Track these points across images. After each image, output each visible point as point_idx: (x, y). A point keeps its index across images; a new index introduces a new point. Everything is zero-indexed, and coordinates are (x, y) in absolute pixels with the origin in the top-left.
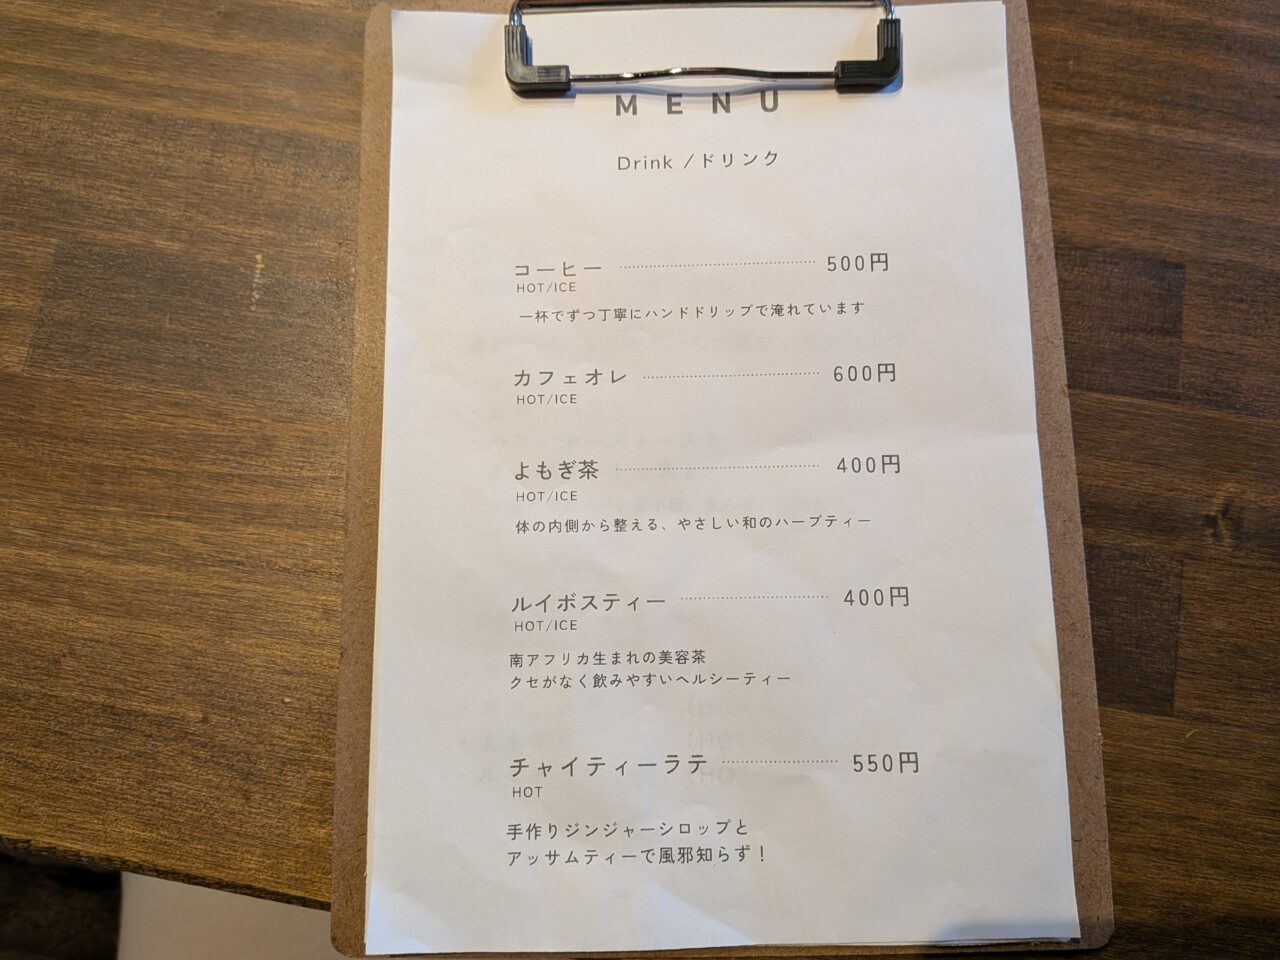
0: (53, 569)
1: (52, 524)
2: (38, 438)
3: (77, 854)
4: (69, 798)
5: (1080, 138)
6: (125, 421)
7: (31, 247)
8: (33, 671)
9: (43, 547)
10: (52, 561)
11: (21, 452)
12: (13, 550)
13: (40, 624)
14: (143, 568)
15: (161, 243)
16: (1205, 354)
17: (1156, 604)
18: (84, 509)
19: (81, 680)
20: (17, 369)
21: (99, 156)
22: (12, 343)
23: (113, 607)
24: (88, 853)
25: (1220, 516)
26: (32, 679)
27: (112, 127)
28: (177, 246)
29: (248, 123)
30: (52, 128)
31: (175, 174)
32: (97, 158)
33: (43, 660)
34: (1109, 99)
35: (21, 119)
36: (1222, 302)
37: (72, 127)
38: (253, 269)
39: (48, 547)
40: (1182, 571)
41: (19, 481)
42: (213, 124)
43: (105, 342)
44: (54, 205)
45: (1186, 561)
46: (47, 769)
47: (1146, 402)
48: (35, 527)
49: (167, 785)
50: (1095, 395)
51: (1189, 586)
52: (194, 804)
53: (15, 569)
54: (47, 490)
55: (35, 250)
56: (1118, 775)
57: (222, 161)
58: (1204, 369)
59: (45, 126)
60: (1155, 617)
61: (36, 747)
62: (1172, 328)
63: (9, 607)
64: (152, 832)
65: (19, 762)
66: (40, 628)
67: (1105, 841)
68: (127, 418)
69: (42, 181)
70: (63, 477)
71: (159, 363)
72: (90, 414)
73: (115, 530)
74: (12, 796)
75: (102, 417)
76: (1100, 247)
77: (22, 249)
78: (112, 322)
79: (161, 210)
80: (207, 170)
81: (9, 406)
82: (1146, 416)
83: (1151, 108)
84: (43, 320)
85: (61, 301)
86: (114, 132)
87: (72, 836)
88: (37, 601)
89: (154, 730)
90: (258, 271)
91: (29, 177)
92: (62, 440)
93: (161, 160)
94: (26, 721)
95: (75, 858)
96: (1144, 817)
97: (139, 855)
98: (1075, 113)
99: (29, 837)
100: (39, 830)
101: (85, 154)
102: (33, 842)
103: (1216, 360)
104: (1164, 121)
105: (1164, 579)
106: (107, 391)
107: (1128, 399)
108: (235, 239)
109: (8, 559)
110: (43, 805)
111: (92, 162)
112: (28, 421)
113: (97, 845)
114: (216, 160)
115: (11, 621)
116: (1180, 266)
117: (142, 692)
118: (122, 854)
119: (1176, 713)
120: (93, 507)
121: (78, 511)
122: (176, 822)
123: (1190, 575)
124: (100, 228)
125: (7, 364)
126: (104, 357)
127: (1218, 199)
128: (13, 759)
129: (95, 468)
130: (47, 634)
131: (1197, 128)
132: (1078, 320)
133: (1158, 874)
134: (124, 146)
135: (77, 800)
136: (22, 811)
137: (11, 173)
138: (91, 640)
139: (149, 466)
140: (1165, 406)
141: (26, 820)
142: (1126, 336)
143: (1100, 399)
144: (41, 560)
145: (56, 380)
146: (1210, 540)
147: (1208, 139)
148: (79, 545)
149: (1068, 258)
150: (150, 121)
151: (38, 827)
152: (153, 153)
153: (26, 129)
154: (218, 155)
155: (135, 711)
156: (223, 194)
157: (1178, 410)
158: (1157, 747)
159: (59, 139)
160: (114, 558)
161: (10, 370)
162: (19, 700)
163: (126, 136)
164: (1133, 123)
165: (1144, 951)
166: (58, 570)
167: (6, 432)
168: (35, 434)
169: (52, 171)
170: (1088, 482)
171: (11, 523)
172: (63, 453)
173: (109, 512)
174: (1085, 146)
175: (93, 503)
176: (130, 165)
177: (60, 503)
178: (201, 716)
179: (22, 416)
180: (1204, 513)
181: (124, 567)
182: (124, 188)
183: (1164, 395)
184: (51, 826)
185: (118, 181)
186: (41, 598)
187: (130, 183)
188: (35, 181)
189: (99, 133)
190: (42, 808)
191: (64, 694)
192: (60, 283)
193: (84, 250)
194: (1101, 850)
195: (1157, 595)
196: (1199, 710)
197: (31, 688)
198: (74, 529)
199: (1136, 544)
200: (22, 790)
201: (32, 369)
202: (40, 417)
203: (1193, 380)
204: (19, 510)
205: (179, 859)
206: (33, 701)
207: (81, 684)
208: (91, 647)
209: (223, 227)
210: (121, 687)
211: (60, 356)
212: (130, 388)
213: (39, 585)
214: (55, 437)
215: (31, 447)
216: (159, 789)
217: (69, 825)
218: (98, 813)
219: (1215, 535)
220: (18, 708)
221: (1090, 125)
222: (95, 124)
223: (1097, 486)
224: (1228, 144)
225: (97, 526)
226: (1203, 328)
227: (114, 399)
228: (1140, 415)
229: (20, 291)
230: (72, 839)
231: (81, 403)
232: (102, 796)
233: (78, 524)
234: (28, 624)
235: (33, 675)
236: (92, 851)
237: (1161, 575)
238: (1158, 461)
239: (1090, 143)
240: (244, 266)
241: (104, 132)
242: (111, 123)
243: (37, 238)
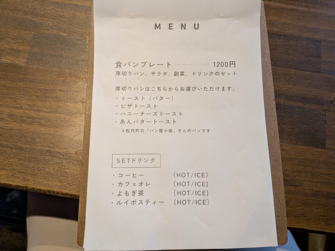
0: (33, 115)
1: (33, 104)
2: (28, 82)
3: (40, 190)
4: (38, 175)
5: (294, 11)
6: (53, 78)
7: (27, 34)
8: (28, 142)
9: (31, 110)
10: (33, 114)
11: (24, 86)
12: (22, 111)
13: (30, 130)
14: (58, 115)
15: (62, 33)
16: (327, 62)
17: (320, 122)
18: (42, 100)
19: (42, 144)
20: (23, 65)
21: (45, 12)
22: (22, 58)
23: (50, 125)
24: (44, 189)
25: (334, 101)
26: (27, 144)
27: (48, 5)
28: (65, 35)
29: (84, 4)
30: (32, 5)
31: (65, 17)
32: (44, 12)
33: (30, 139)
34: (300, 2)
35: (23, 3)
36: (331, 50)
37: (37, 5)
38: (86, 40)
39: (32, 110)
40: (325, 114)
41: (23, 93)
42: (75, 5)
43: (47, 58)
44: (32, 24)
45: (326, 111)
46: (32, 168)
47: (314, 73)
48: (28, 105)
49: (65, 171)
50: (301, 72)
51: (327, 117)
52: (73, 176)
53: (23, 115)
54: (31, 95)
55: (28, 35)
56: (313, 164)
57: (77, 14)
58: (327, 66)
59: (30, 5)
60: (319, 125)
61: (29, 162)
62: (319, 56)
63: (21, 126)
64: (61, 183)
65: (24, 166)
66: (30, 131)
67: (286, 216)
68: (53, 77)
69: (29, 18)
70: (36, 92)
71: (62, 63)
72: (43, 76)
73: (51, 105)
74: (22, 175)
75: (46, 76)
76: (300, 37)
77: (24, 35)
78: (49, 53)
79: (61, 26)
80: (74, 16)
81: (21, 74)
82: (314, 77)
83: (311, 5)
84: (30, 53)
85: (35, 48)
86: (48, 6)
87: (39, 185)
88: (29, 124)
89: (62, 157)
90: (88, 41)
91: (26, 17)
92: (35, 83)
93: (61, 13)
94: (26, 155)
95: (40, 191)
96: (320, 174)
97: (58, 190)
98: (292, 6)
99: (27, 186)
100: (30, 184)
101: (41, 11)
102: (28, 187)
103: (330, 64)
104: (314, 8)
105: (321, 116)
106: (48, 70)
107: (310, 73)
108: (81, 33)
109: (21, 113)
110: (31, 177)
111: (43, 13)
112: (26, 78)
113: (46, 187)
114: (76, 13)
115: (22, 129)
116: (320, 42)
117: (58, 147)
118: (53, 190)
119: (326, 149)
120: (44, 99)
121: (40, 100)
122: (68, 180)
123: (328, 115)
124: (44, 29)
125: (20, 64)
126: (46, 62)
127: (328, 26)
128: (23, 165)
129: (44, 89)
130: (32, 132)
131: (322, 10)
132: (296, 54)
133: (325, 188)
134: (51, 10)
135: (40, 176)
136: (25, 179)
137: (21, 16)
138: (44, 134)
139: (60, 89)
140: (319, 74)
141: (26, 181)
142: (308, 58)
143: (303, 73)
144: (30, 113)
145: (33, 67)
146: (332, 107)
147: (325, 12)
148: (40, 109)
149: (293, 39)
150: (58, 4)
151: (30, 183)
152: (59, 11)
153: (25, 5)
154: (77, 12)
155: (56, 152)
156: (78, 22)
157: (322, 75)
158: (322, 157)
159: (34, 8)
160: (50, 112)
161: (21, 65)
162: (24, 150)
163: (52, 7)
164: (306, 8)
165: (323, 208)
166: (35, 116)
167: (20, 81)
168: (28, 81)
169: (32, 16)
170: (301, 92)
171: (22, 104)
172: (36, 86)
173: (49, 101)
174: (295, 13)
175: (44, 98)
176: (53, 14)
177: (35, 99)
178: (75, 152)
179: (24, 77)
180: (330, 100)
181: (53, 115)
182: (52, 20)
183: (318, 72)
184: (33, 183)
185: (50, 18)
186: (30, 123)
187: (53, 19)
188: (27, 18)
189: (44, 7)
190: (31, 178)
191: (36, 148)
192: (34, 43)
193: (41, 35)
194: (285, 219)
195: (320, 120)
196: (332, 147)
197: (27, 146)
198: (39, 105)
199: (314, 107)
200: (25, 173)
201: (27, 65)
202: (29, 77)
203: (325, 68)
204: (24, 100)
205: (69, 190)
206: (28, 150)
207: (41, 145)
208: (44, 135)
209: (78, 30)
210: (52, 145)
211: (35, 62)
212: (54, 70)
213: (29, 120)
214: (33, 82)
215: (27, 85)
216: (63, 172)
217: (38, 182)
218: (46, 179)
219: (333, 105)
220: (24, 152)
221: (296, 8)
222: (43, 4)
223: (304, 93)
224: (330, 13)
225: (45, 104)
226: (326, 56)
227: (49, 72)
228: (313, 76)
229: (23, 45)
230: (39, 186)
231: (40, 73)
232: (47, 174)
233: (40, 104)
234: (26, 130)
235: (28, 143)
236: (45, 189)
237: (320, 115)
238: (318, 88)
239: (297, 13)
240: (84, 39)
241: (46, 6)
242: (47, 4)
243: (28, 32)
